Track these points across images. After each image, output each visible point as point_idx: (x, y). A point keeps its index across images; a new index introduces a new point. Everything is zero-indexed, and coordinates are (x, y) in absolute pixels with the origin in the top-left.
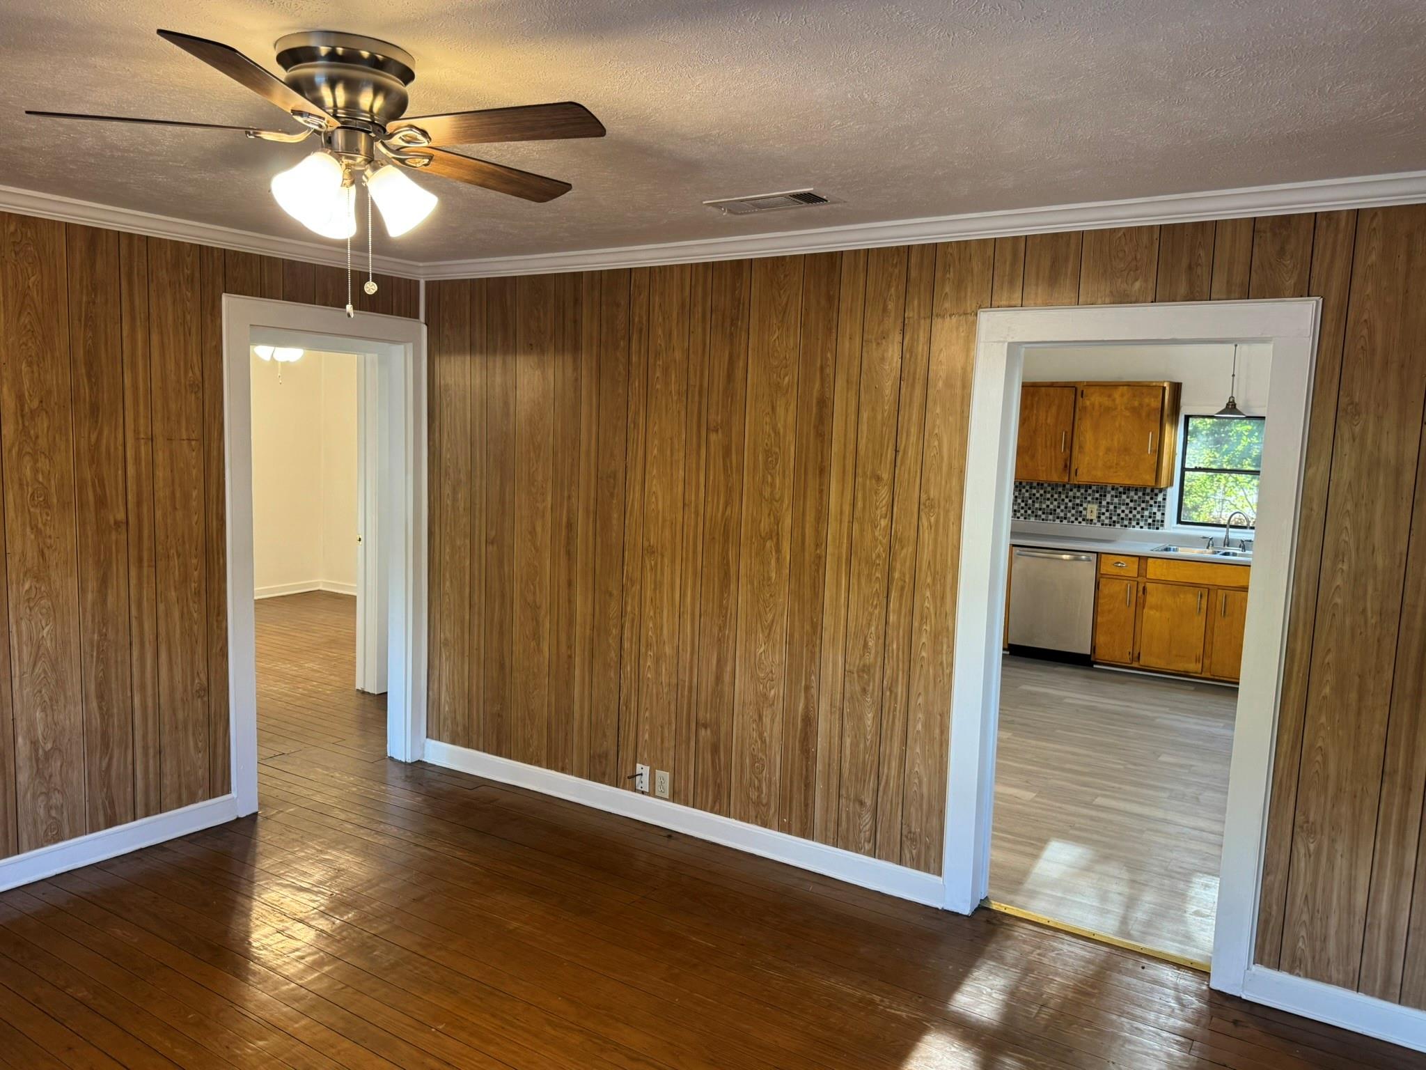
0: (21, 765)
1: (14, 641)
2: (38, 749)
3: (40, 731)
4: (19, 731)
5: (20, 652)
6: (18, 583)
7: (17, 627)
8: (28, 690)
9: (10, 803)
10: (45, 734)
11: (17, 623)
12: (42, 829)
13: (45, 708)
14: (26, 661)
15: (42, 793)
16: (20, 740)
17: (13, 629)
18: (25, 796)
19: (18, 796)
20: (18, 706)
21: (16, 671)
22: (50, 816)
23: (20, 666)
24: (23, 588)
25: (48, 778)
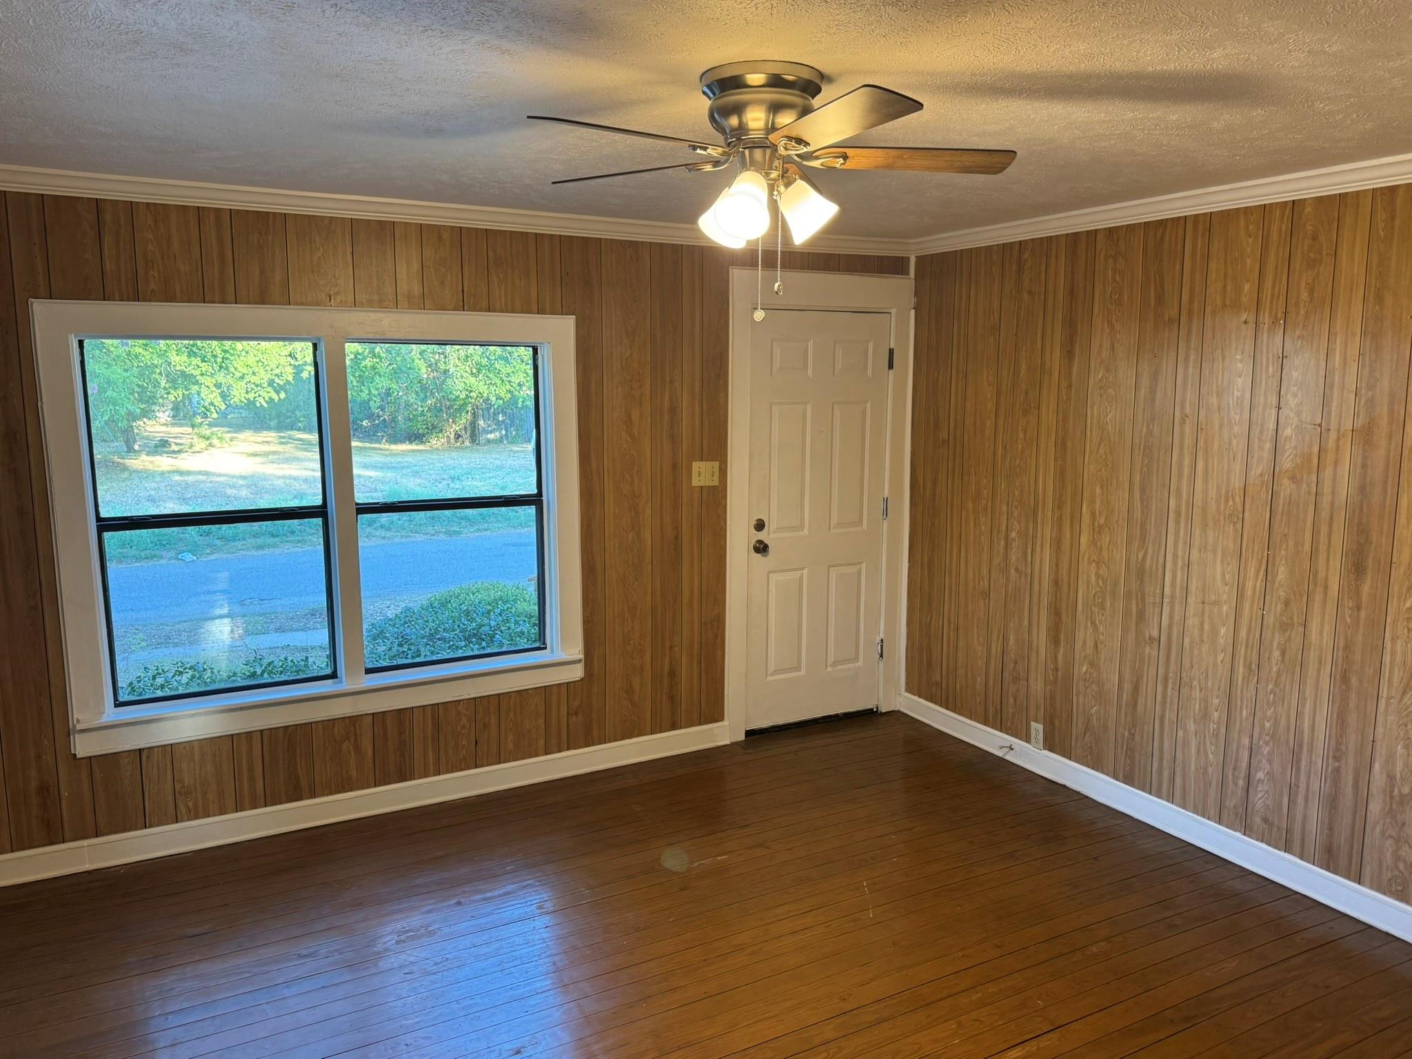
0: (1375, 793)
1: (1387, 659)
2: (1394, 786)
3: (1399, 768)
4: (1377, 756)
5: (1391, 673)
6: (1399, 597)
7: (1392, 645)
8: (1393, 717)
9: (1359, 826)
10: (1403, 775)
11: (1393, 640)
12: (1387, 876)
13: (1408, 745)
14: (1395, 685)
15: (1392, 837)
16: (1377, 766)
17: (1388, 645)
18: (1374, 828)
19: (1367, 825)
20: (1380, 730)
21: (1384, 693)
22: (1397, 867)
23: (1388, 689)
24: (1404, 605)
25: (1400, 825)
